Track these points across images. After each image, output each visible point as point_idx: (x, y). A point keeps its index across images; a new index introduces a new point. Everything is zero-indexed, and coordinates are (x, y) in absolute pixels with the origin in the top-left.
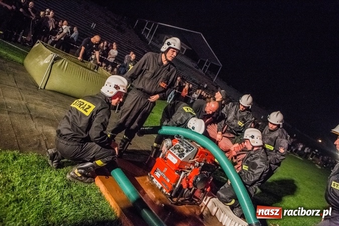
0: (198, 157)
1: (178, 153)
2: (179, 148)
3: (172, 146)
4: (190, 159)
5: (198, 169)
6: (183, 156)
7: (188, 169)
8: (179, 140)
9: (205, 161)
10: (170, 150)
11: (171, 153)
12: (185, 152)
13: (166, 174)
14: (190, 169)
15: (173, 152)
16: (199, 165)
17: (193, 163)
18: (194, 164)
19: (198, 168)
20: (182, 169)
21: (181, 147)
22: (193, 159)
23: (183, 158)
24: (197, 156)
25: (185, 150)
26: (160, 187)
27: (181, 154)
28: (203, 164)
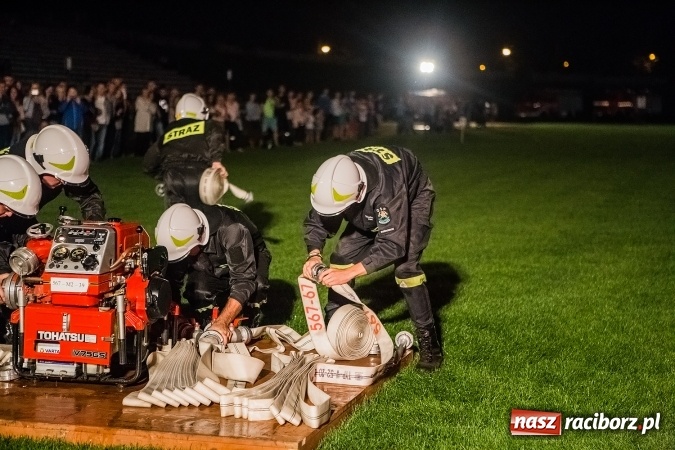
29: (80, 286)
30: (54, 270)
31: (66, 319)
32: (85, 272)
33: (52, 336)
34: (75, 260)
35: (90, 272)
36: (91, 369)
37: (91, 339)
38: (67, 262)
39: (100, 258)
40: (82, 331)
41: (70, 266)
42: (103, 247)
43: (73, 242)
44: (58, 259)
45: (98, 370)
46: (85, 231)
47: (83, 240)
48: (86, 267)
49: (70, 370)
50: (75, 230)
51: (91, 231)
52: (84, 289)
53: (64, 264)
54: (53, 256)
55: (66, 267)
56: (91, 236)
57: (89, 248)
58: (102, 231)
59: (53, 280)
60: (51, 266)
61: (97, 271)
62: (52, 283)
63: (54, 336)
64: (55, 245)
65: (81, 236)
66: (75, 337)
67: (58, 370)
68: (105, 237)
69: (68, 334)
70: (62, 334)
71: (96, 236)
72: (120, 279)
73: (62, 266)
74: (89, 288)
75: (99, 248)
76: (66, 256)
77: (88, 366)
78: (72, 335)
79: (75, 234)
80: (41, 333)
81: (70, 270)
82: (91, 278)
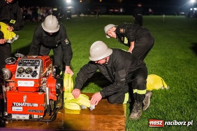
29: (31, 84)
30: (19, 77)
31: (25, 97)
32: (32, 78)
33: (19, 104)
34: (27, 73)
35: (34, 78)
36: (36, 116)
37: (36, 105)
38: (24, 74)
39: (38, 72)
40: (32, 102)
41: (26, 76)
42: (39, 67)
43: (26, 65)
44: (20, 73)
45: (38, 117)
46: (31, 61)
47: (30, 65)
48: (33, 76)
49: (27, 117)
50: (26, 61)
51: (33, 61)
52: (32, 85)
53: (23, 75)
54: (18, 72)
55: (24, 76)
56: (34, 63)
57: (33, 68)
58: (38, 61)
59: (19, 81)
60: (18, 76)
61: (37, 77)
62: (18, 83)
63: (20, 104)
64: (18, 67)
65: (29, 63)
66: (29, 105)
67: (21, 117)
68: (39, 63)
69: (26, 104)
70: (23, 103)
71: (35, 63)
72: (44, 79)
74: (35, 85)
75: (37, 68)
76: (23, 72)
77: (34, 115)
78: (27, 104)
79: (27, 62)
80: (14, 103)
81: (26, 77)
82: (35, 80)
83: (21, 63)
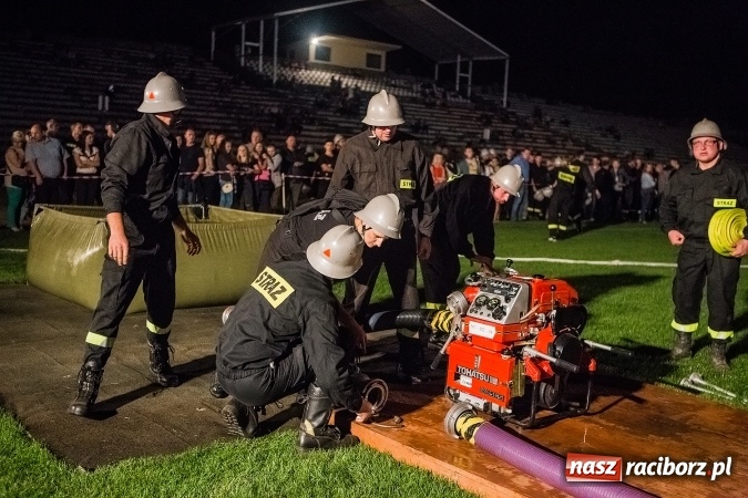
0: (537, 303)
1: (490, 312)
2: (487, 301)
3: (469, 303)
4: (521, 314)
5: (550, 329)
6: (505, 314)
7: (527, 339)
8: (479, 285)
9: (557, 303)
10: (468, 314)
11: (475, 319)
12: (503, 303)
13: (482, 368)
14: (532, 337)
15: (478, 316)
16: (548, 319)
17: (532, 321)
18: (536, 322)
19: (547, 326)
20: (513, 343)
21: (491, 296)
22: (529, 311)
23: (505, 318)
24: (534, 300)
25: (502, 298)
26: (481, 407)
27: (497, 311)
28: (554, 312)
29: (488, 332)
30: (473, 315)
31: (478, 360)
32: (491, 319)
33: (466, 372)
34: (490, 308)
35: (497, 321)
36: (495, 407)
37: (495, 381)
38: (484, 309)
39: (508, 311)
40: (488, 373)
41: (485, 313)
42: (514, 300)
43: (492, 292)
44: (478, 306)
45: (500, 410)
46: (503, 283)
47: (499, 292)
48: (494, 316)
49: (481, 404)
51: (508, 284)
52: (492, 336)
53: (481, 311)
54: (476, 302)
55: (482, 313)
56: (506, 289)
57: (503, 300)
58: (517, 286)
59: (471, 323)
60: (472, 311)
61: (503, 321)
62: (471, 326)
63: (468, 372)
64: (479, 293)
65: (499, 288)
66: (482, 377)
67: (474, 401)
68: (517, 291)
69: (478, 373)
70: (474, 372)
71: (510, 289)
72: (533, 330)
73: (479, 312)
74: (496, 335)
75: (510, 301)
76: (484, 303)
77: (493, 404)
78: (480, 374)
79: (495, 285)
80: (460, 367)
81: (484, 317)
82: (498, 327)
83: (485, 286)
